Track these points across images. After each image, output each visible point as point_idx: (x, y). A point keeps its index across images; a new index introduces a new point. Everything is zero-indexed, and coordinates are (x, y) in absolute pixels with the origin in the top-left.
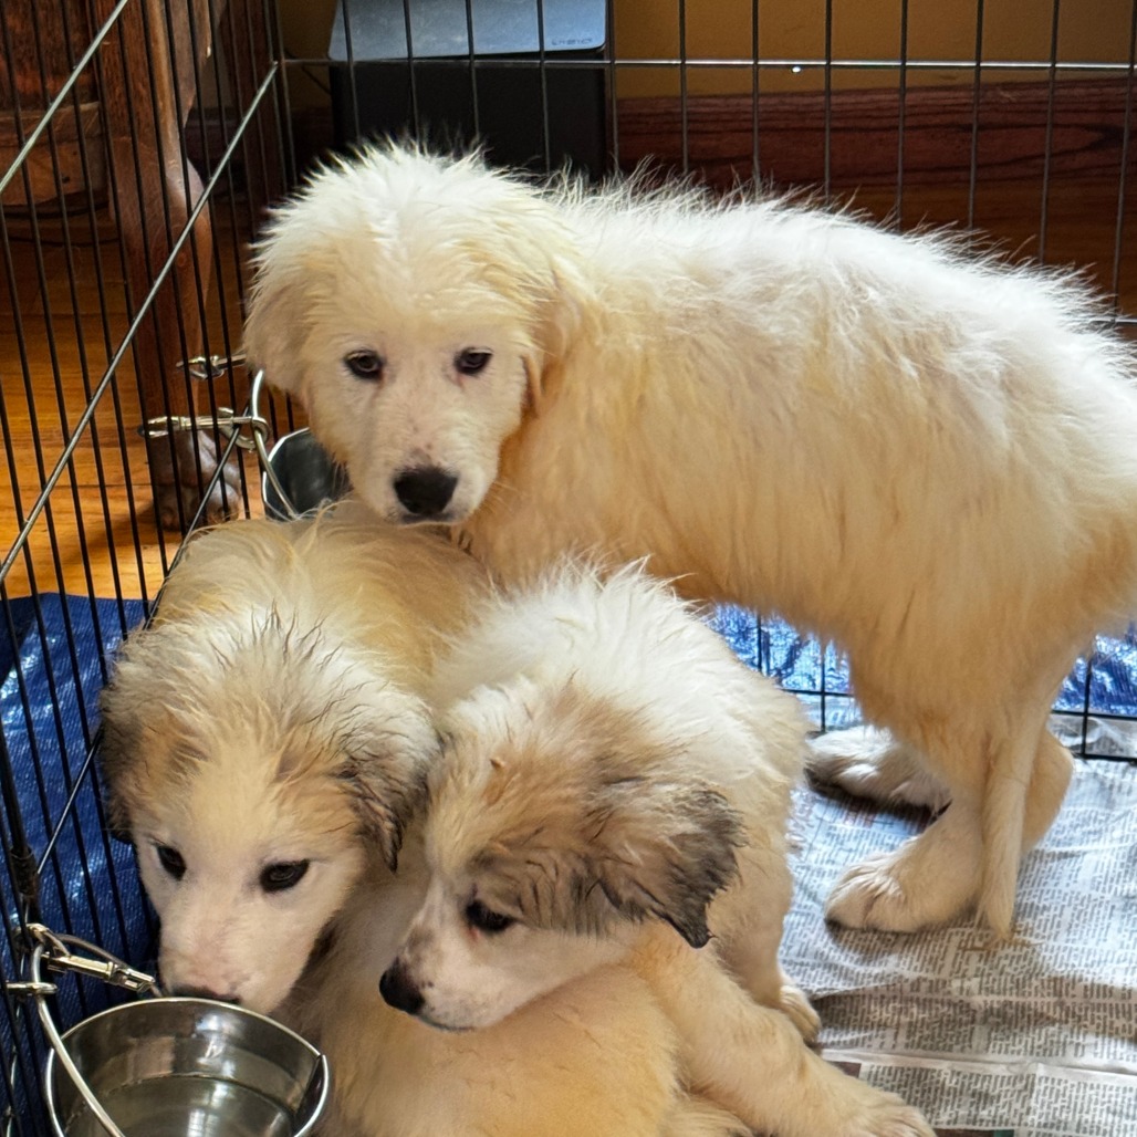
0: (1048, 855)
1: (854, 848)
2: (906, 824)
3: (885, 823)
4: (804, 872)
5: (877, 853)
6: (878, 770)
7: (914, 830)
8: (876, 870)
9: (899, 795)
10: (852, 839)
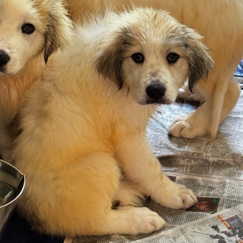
0: (233, 118)
1: (177, 113)
2: (192, 107)
3: (186, 106)
4: (162, 120)
5: (183, 115)
6: (185, 90)
7: (195, 108)
8: (183, 120)
9: (191, 98)
10: (176, 111)
